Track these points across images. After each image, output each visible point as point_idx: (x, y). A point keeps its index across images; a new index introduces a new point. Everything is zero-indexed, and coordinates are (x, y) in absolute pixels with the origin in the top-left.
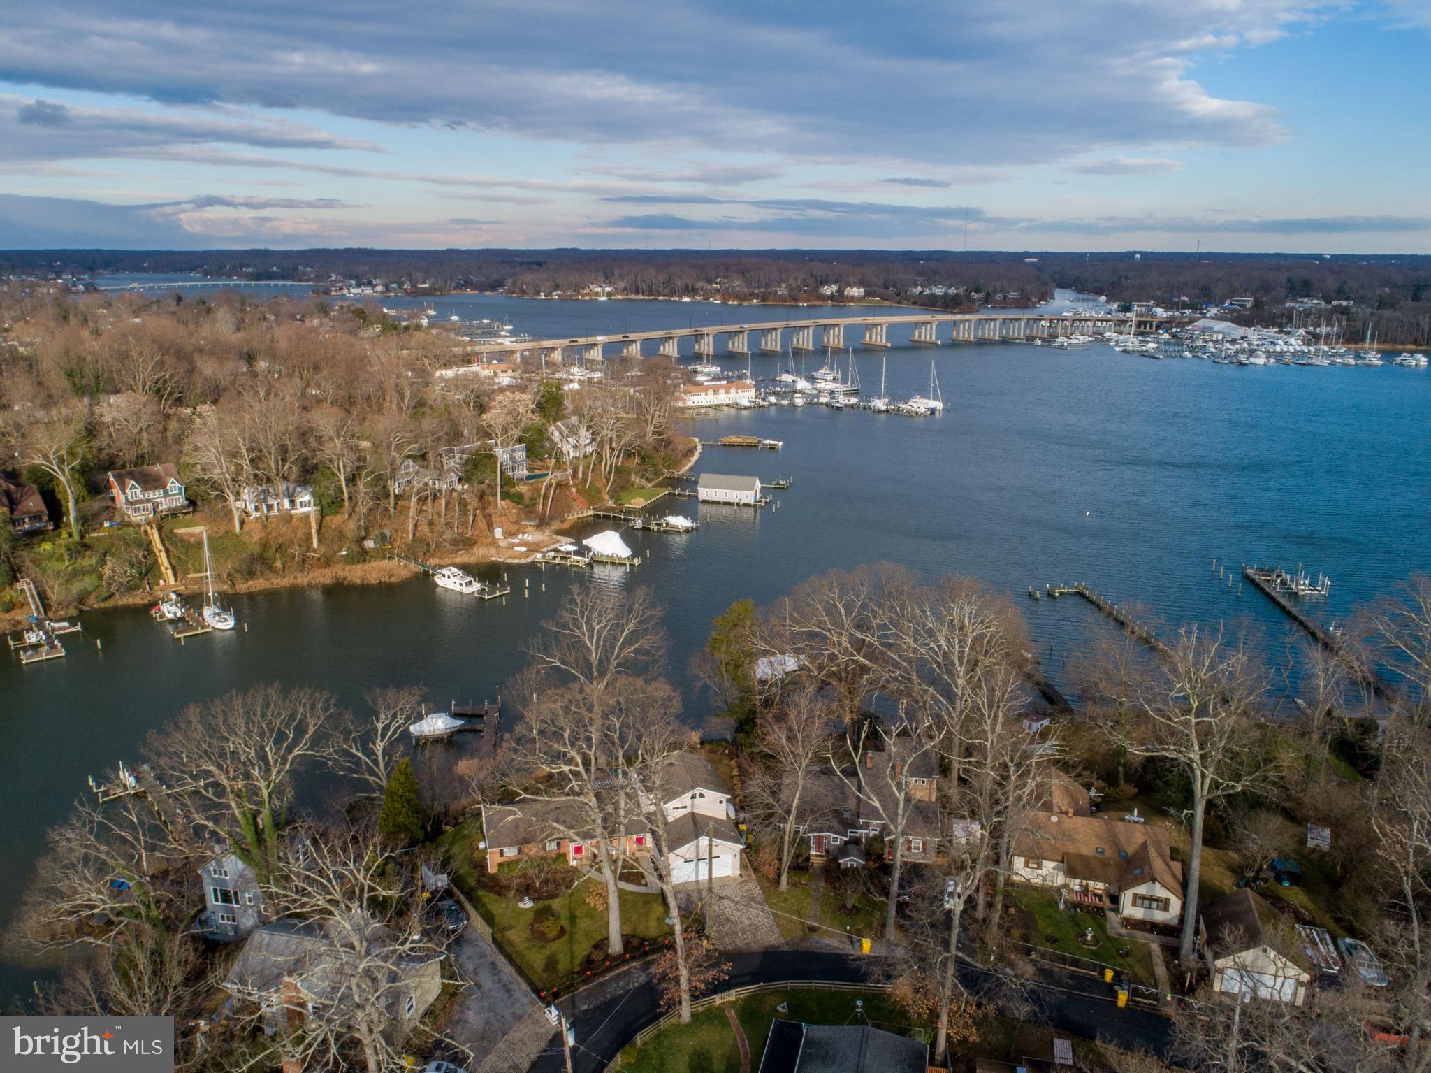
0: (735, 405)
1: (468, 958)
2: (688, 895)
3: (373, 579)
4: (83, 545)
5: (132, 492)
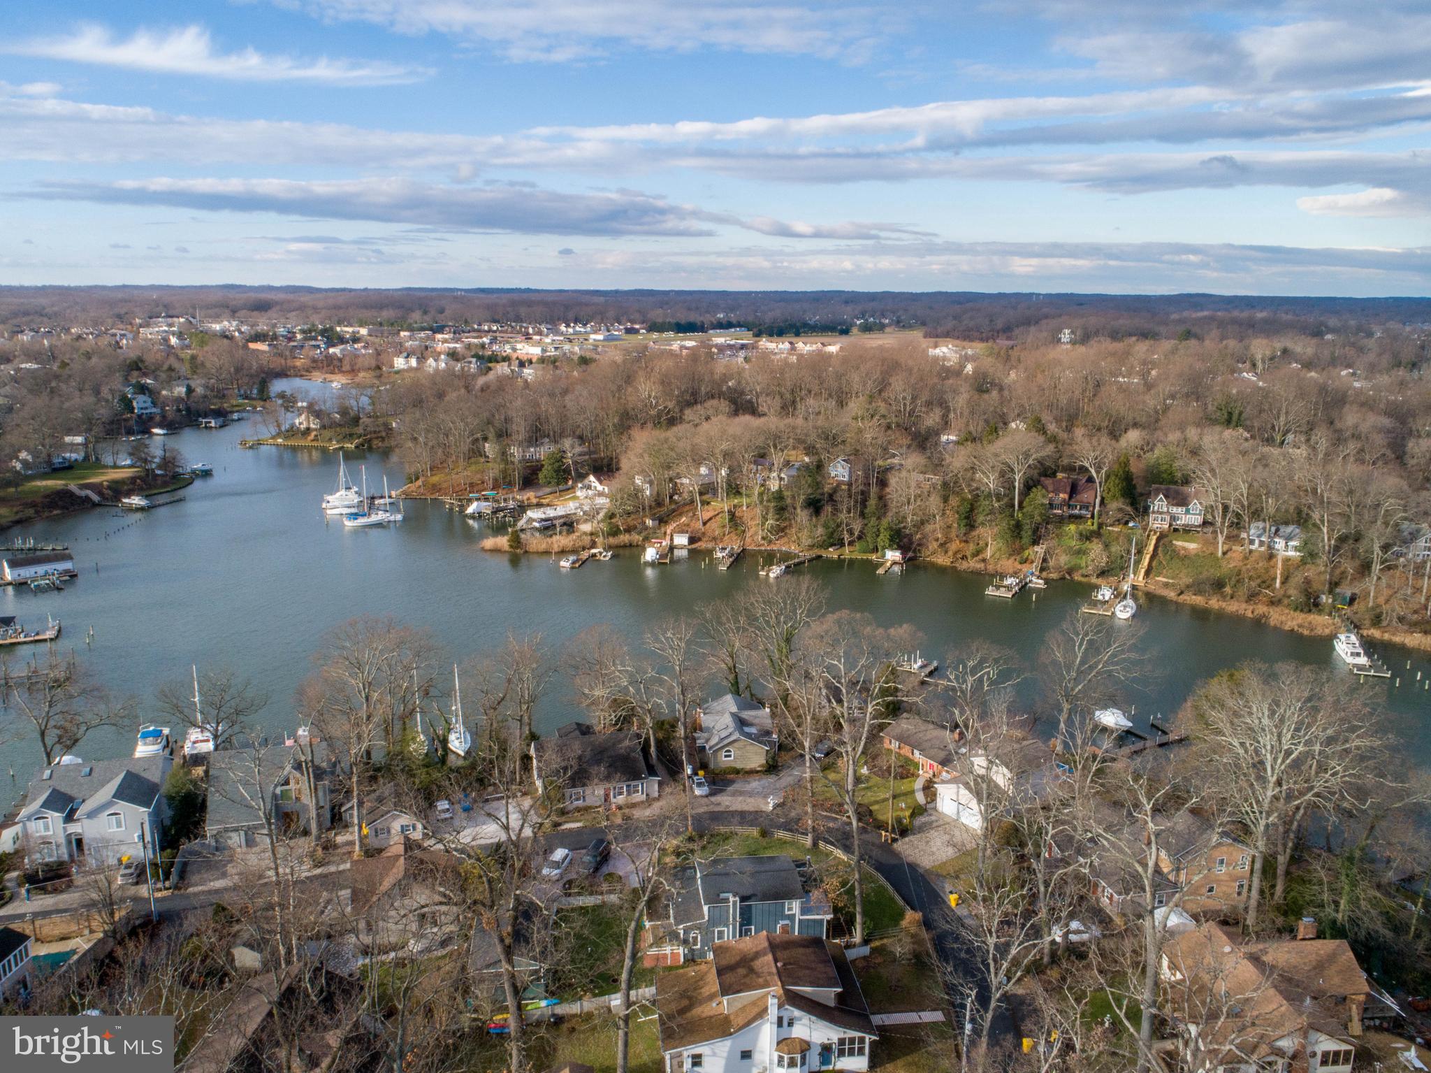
4: (1097, 534)
5: (1159, 503)
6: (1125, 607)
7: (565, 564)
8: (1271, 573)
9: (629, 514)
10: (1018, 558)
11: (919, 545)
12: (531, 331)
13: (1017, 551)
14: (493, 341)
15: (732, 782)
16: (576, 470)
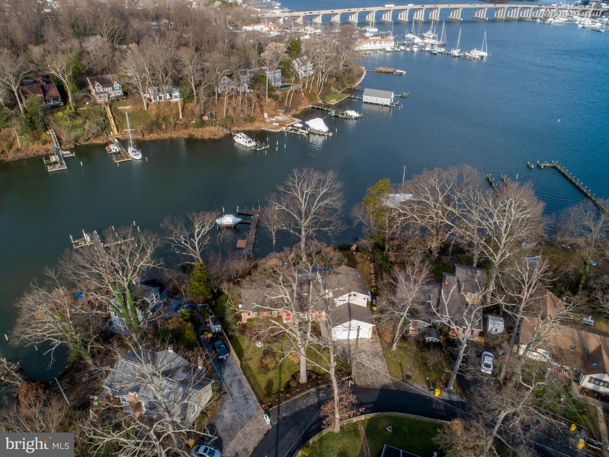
0: (384, 50)
1: (228, 376)
2: (343, 348)
3: (206, 136)
5: (97, 88)
6: (134, 152)
13: (37, 138)
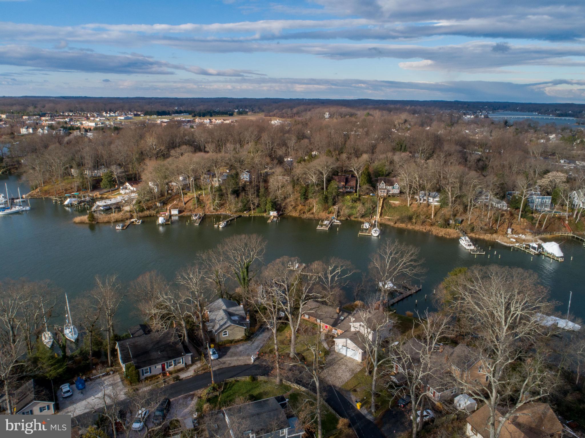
1: (262, 336)
4: (359, 199)
5: (382, 185)
6: (376, 231)
7: (119, 228)
8: (429, 212)
9: (148, 201)
10: (327, 212)
11: (284, 208)
12: (89, 115)
13: (326, 209)
14: (71, 120)
15: (229, 348)
16: (119, 180)
